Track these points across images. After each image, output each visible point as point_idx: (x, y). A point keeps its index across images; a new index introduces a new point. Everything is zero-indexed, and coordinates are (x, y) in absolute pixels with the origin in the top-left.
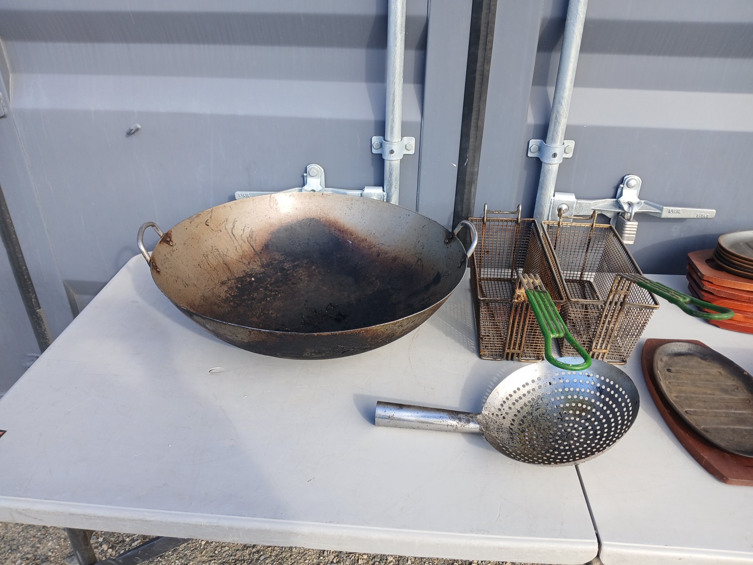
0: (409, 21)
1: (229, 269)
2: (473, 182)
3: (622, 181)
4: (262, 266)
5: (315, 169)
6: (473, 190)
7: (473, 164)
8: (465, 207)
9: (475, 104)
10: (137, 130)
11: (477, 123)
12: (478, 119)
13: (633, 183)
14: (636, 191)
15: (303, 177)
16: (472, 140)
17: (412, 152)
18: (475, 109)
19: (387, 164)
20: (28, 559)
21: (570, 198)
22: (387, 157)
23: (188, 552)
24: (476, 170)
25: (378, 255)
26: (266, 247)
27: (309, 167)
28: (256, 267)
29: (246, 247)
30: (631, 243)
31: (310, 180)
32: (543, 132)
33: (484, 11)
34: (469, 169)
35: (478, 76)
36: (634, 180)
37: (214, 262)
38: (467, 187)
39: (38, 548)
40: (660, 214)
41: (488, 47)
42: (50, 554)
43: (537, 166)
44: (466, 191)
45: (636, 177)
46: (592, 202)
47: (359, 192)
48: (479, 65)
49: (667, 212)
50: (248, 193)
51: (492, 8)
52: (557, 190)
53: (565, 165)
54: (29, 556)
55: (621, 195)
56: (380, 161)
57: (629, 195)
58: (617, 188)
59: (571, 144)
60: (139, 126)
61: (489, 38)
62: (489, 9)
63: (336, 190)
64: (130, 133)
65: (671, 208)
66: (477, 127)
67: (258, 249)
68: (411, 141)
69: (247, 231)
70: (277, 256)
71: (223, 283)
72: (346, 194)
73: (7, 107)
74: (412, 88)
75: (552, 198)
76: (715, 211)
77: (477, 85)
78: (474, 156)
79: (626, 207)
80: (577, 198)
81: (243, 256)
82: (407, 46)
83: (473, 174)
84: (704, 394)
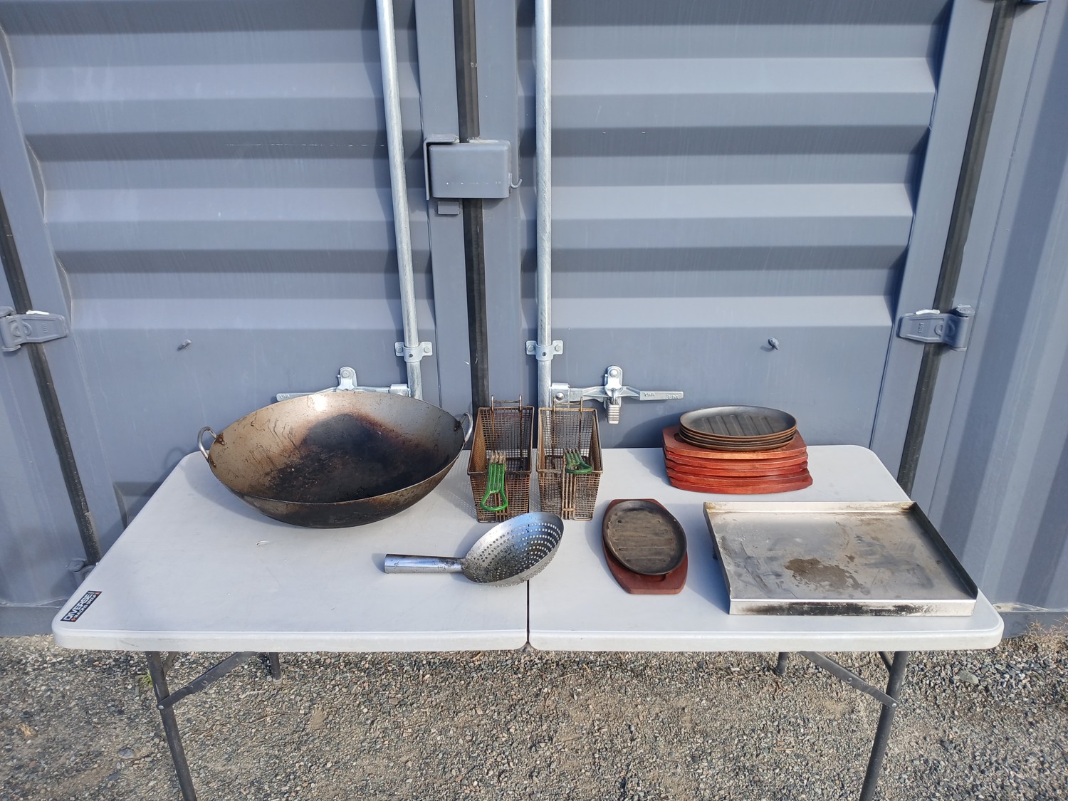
0: (415, 254)
1: (272, 462)
2: (485, 376)
3: (606, 372)
4: (302, 458)
5: (347, 370)
6: (485, 383)
7: (483, 362)
8: (481, 398)
9: (477, 315)
10: (188, 344)
11: (481, 330)
12: (481, 326)
13: (614, 372)
14: (618, 379)
15: (338, 378)
16: (478, 343)
17: (430, 354)
18: (477, 319)
19: (408, 365)
20: (81, 755)
21: (565, 387)
22: (408, 360)
23: (239, 740)
24: (486, 366)
25: (404, 443)
26: (305, 442)
27: (342, 370)
28: (296, 459)
29: (287, 442)
30: (617, 422)
31: (343, 381)
32: (535, 334)
33: (474, 246)
34: (480, 366)
35: (476, 294)
36: (615, 370)
37: (257, 456)
38: (480, 381)
39: (91, 745)
40: (639, 397)
41: (481, 272)
42: (103, 749)
43: (533, 363)
44: (480, 384)
45: (617, 368)
46: (583, 390)
47: (387, 389)
48: (476, 285)
49: (644, 396)
50: (288, 395)
51: (480, 244)
52: (553, 381)
53: (556, 359)
54: (83, 753)
55: (607, 383)
56: (402, 363)
57: (614, 383)
58: (604, 377)
59: (560, 344)
60: (189, 341)
61: (481, 266)
62: (478, 244)
63: (366, 388)
64: (181, 348)
65: (646, 392)
66: (481, 332)
67: (297, 443)
68: (428, 347)
69: (287, 429)
70: (315, 449)
71: (267, 474)
72: (375, 391)
73: (69, 328)
74: (425, 303)
75: (550, 387)
76: (682, 392)
77: (477, 301)
78: (483, 356)
79: (610, 394)
80: (571, 387)
81: (284, 451)
82: (415, 270)
83: (483, 370)
84: (639, 536)
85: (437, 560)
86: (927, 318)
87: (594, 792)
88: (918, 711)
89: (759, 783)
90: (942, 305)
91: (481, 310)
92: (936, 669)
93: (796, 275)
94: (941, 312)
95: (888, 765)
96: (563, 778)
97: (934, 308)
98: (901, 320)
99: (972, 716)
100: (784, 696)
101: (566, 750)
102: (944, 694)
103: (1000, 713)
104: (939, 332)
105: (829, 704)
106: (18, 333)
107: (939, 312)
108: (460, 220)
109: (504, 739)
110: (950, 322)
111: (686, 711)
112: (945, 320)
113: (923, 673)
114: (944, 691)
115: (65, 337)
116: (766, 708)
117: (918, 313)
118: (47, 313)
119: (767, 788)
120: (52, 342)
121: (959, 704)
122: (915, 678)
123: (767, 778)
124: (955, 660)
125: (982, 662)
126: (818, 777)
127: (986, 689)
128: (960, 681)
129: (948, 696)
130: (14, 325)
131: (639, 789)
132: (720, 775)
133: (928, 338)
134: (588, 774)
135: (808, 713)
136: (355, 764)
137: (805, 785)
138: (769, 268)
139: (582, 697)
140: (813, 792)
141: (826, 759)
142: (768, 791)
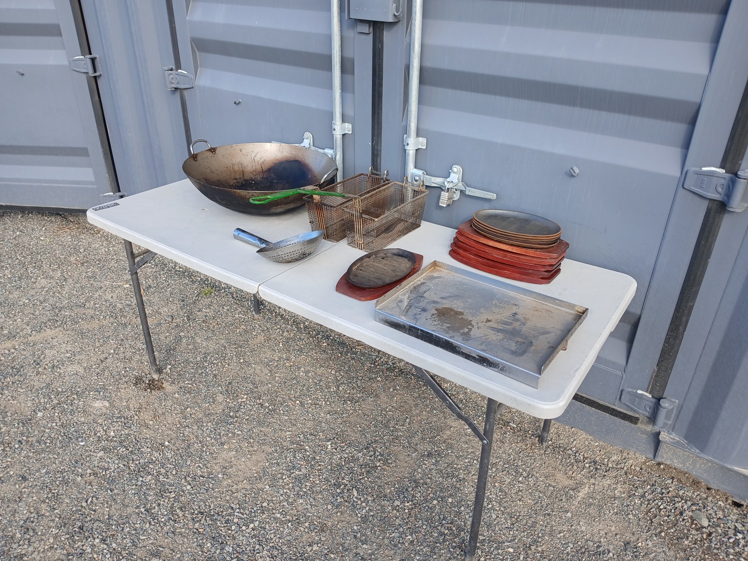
0: (345, 60)
1: (243, 174)
3: (451, 169)
4: (262, 178)
5: (308, 135)
7: (378, 144)
9: (376, 109)
10: (240, 102)
11: (378, 120)
12: (378, 118)
13: (455, 170)
14: (457, 175)
16: (376, 130)
17: (350, 132)
18: (376, 112)
19: (334, 136)
21: (419, 172)
22: (334, 132)
24: (379, 148)
26: (270, 170)
27: (305, 134)
28: (259, 178)
29: (259, 167)
30: (445, 206)
31: (305, 141)
33: (377, 58)
34: (377, 147)
36: (457, 169)
37: (236, 168)
38: (377, 157)
39: (160, 309)
40: (466, 191)
41: (380, 78)
42: (163, 312)
44: (375, 160)
45: (459, 167)
46: (433, 178)
47: (323, 151)
49: (469, 191)
52: (414, 167)
53: (417, 152)
55: (449, 177)
57: (455, 177)
58: (449, 172)
59: (424, 140)
60: (240, 100)
62: (379, 57)
64: (236, 104)
65: (471, 189)
66: (378, 122)
67: (265, 169)
68: (348, 127)
69: (262, 160)
70: (273, 175)
71: (235, 179)
72: (318, 151)
73: (195, 83)
75: (412, 171)
76: (496, 195)
78: (377, 139)
80: (424, 174)
81: (255, 171)
82: (344, 71)
83: (377, 150)
84: (382, 268)
85: (257, 239)
86: (711, 174)
87: (353, 438)
88: (631, 516)
89: (457, 489)
90: (728, 165)
91: (378, 106)
92: (676, 499)
93: (604, 116)
94: (726, 172)
95: (565, 532)
96: (344, 423)
97: (722, 167)
98: (687, 172)
99: (676, 544)
100: (530, 455)
101: (360, 412)
102: (666, 518)
103: (705, 555)
104: (720, 190)
105: (560, 476)
106: (173, 82)
107: (724, 171)
108: (370, 38)
109: (332, 390)
110: (730, 183)
111: (452, 429)
112: (727, 180)
113: (661, 496)
114: (668, 516)
115: (192, 88)
116: (509, 455)
117: (704, 169)
118: (186, 73)
119: (460, 495)
120: (188, 90)
121: (672, 531)
122: (651, 496)
123: (466, 490)
124: (701, 502)
125: (726, 515)
126: (502, 509)
127: (710, 534)
128: (691, 517)
129: (668, 520)
130: (171, 76)
131: (379, 450)
132: (436, 471)
133: (709, 194)
134: (359, 428)
135: (536, 472)
136: (253, 366)
137: (488, 507)
138: (582, 106)
139: (395, 391)
140: (489, 514)
141: (521, 503)
142: (459, 497)
